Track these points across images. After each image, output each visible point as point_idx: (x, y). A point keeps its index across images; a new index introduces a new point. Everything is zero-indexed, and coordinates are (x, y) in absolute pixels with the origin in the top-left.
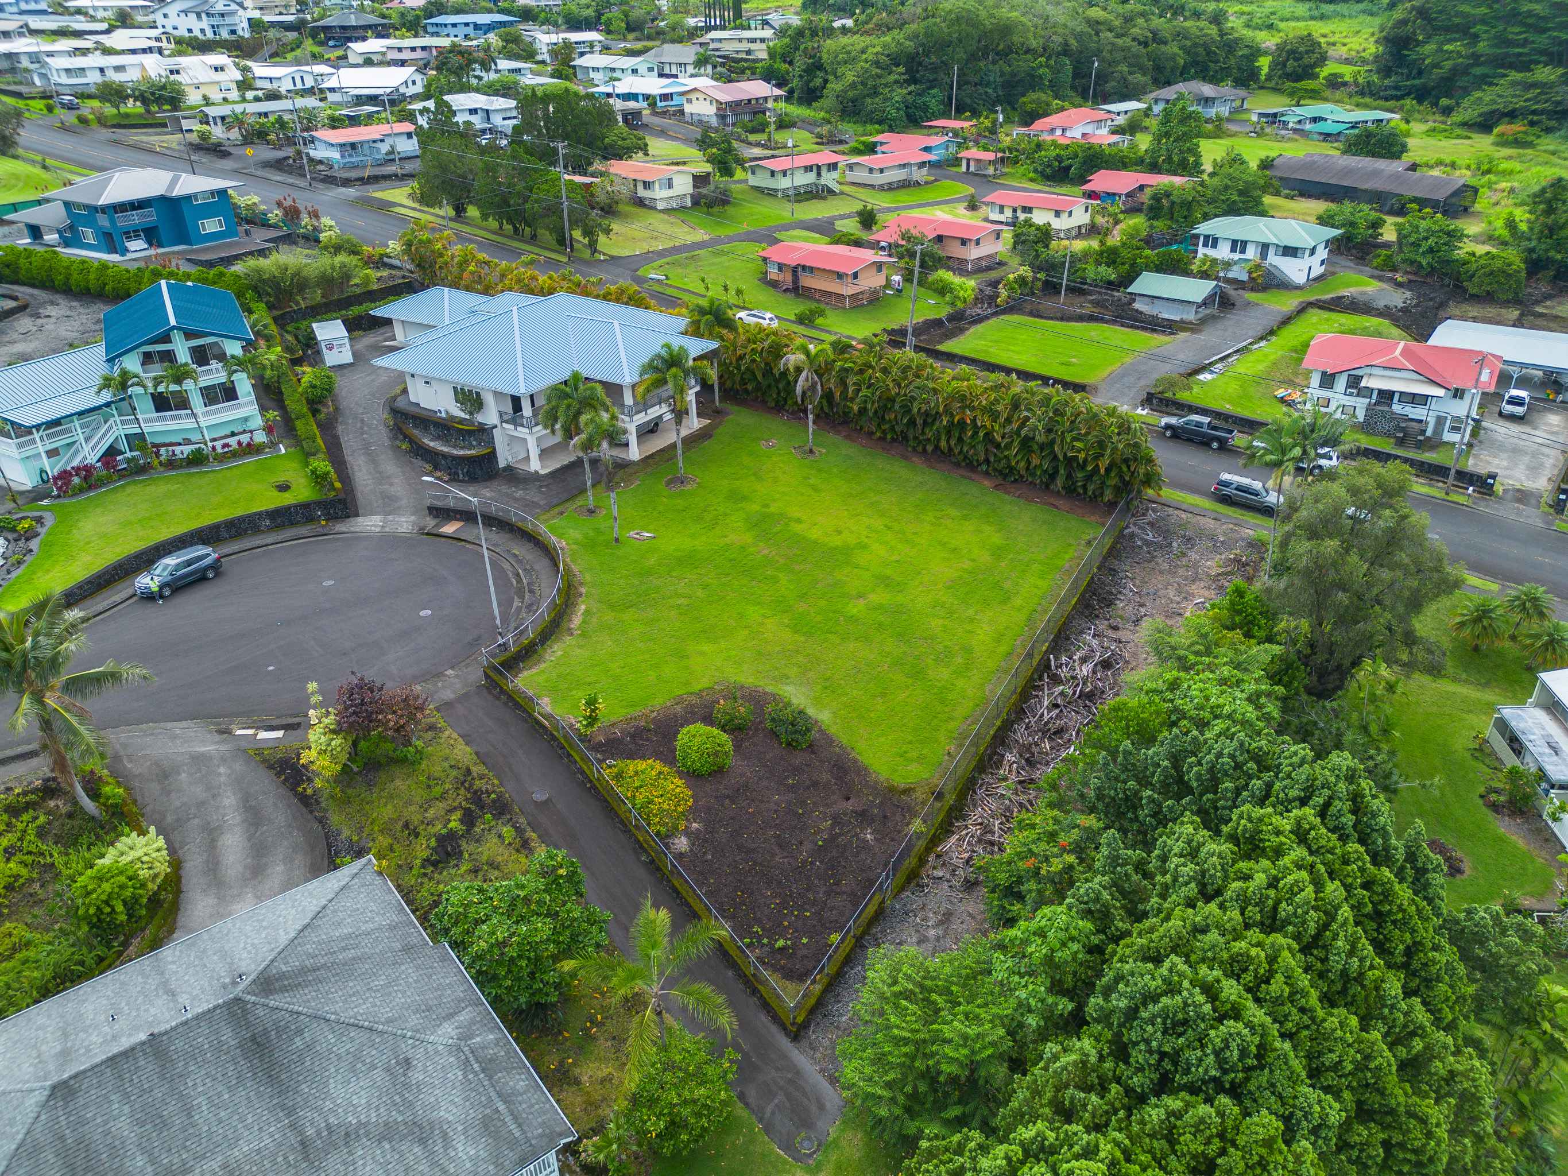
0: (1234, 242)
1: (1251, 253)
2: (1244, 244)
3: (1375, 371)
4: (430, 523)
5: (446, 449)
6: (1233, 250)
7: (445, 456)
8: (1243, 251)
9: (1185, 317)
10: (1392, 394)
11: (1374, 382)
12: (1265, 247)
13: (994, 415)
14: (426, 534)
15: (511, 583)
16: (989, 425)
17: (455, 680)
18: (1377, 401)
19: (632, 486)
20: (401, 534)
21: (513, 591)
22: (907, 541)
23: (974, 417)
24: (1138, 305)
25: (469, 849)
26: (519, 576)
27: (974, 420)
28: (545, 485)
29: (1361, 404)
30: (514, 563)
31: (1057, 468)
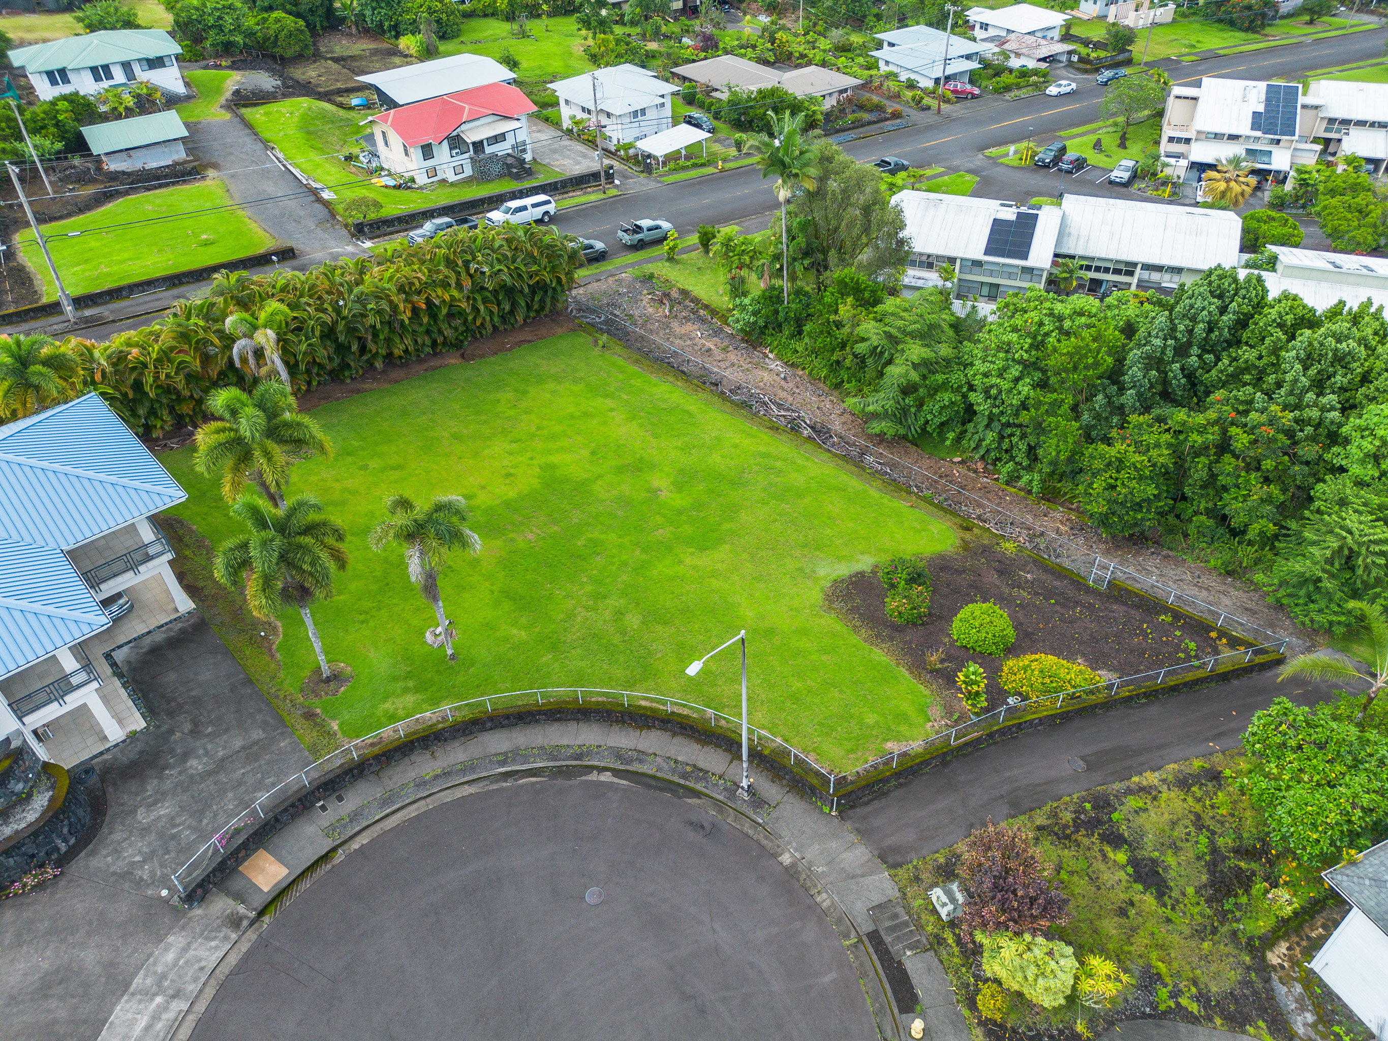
0: (94, 70)
1: (119, 77)
2: (106, 68)
3: (463, 127)
4: (220, 905)
6: (97, 78)
7: (9, 849)
8: (109, 76)
9: (174, 160)
10: (481, 142)
11: (472, 134)
12: (126, 66)
13: (445, 285)
14: (261, 913)
15: (533, 784)
16: (447, 297)
17: (814, 851)
18: (476, 152)
19: (279, 624)
20: (233, 960)
21: (559, 782)
22: (554, 437)
23: (427, 298)
24: (113, 166)
25: (1149, 850)
26: (517, 772)
27: (429, 302)
28: (187, 727)
29: (465, 159)
30: (466, 779)
31: (514, 305)
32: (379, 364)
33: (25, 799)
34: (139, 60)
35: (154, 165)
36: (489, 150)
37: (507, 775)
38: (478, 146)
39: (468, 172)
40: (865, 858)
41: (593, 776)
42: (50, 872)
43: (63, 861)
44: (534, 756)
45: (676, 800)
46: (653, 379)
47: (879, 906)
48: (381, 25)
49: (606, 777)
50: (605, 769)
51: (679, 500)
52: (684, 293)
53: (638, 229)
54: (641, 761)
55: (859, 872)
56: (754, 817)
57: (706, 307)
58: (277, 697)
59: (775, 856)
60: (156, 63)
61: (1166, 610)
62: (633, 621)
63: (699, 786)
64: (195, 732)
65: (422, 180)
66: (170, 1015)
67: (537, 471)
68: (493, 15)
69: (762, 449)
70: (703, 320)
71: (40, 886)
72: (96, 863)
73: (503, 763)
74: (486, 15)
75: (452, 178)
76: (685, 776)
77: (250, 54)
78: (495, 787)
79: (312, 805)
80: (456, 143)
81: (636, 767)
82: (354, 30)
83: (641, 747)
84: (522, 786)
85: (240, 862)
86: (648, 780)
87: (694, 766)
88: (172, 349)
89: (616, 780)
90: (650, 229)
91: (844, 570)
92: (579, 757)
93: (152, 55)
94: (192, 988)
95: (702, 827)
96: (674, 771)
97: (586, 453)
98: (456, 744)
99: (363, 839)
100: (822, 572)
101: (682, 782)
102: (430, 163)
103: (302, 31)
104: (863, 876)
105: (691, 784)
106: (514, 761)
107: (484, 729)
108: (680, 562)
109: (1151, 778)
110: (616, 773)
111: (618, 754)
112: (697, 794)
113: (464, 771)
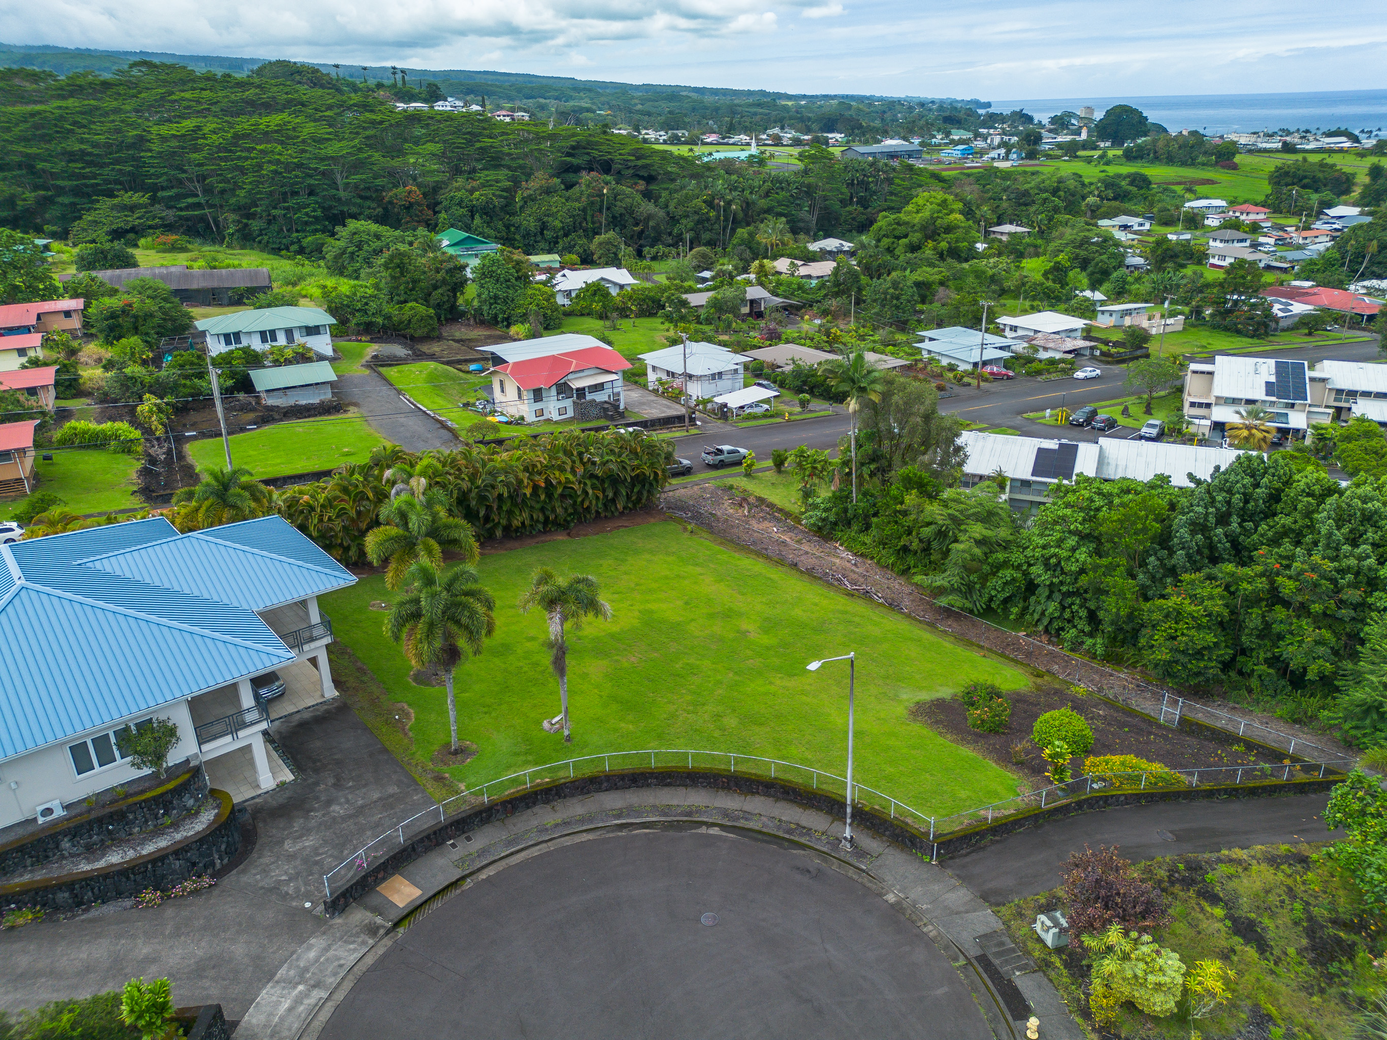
0: (263, 334)
1: (282, 340)
2: (273, 333)
3: (570, 377)
4: (359, 916)
5: (163, 843)
6: (264, 340)
7: (179, 851)
8: (274, 339)
9: (322, 397)
10: (584, 389)
11: (576, 384)
12: (289, 332)
13: (562, 469)
14: (397, 925)
15: (646, 834)
16: (563, 479)
17: (916, 893)
18: (578, 398)
19: (412, 711)
20: (370, 960)
21: (671, 833)
22: (651, 591)
23: (546, 479)
24: (270, 401)
25: (1246, 909)
26: (632, 824)
27: (547, 481)
28: (331, 781)
29: (568, 403)
30: (584, 828)
31: (617, 493)
32: (499, 533)
33: (193, 814)
34: (300, 327)
35: (303, 402)
36: (589, 397)
37: (622, 827)
38: (581, 392)
39: (570, 413)
40: (968, 898)
41: (703, 830)
42: (206, 881)
43: (219, 874)
44: (647, 812)
45: (782, 851)
46: (736, 555)
47: (985, 936)
48: (496, 316)
49: (715, 831)
50: (714, 825)
51: (766, 640)
52: (761, 500)
53: (721, 451)
54: (746, 819)
55: (962, 909)
56: (857, 864)
57: (781, 510)
58: (409, 764)
59: (880, 895)
60: (312, 331)
61: (1237, 740)
62: (731, 722)
63: (803, 840)
64: (338, 785)
65: (530, 418)
66: (311, 1001)
67: (636, 614)
68: (588, 314)
69: (839, 607)
70: (778, 520)
71: (196, 892)
72: (245, 879)
73: (619, 816)
74: (582, 315)
75: (555, 417)
76: (790, 831)
77: (385, 333)
78: (611, 835)
79: (444, 842)
80: (563, 389)
81: (742, 823)
82: (472, 322)
83: (745, 808)
84: (637, 835)
85: (378, 881)
86: (755, 835)
87: (798, 825)
88: (335, 498)
89: (724, 834)
90: (729, 452)
91: (925, 696)
92: (689, 814)
93: (311, 324)
94: (332, 981)
95: (808, 871)
96: (779, 828)
97: (680, 603)
98: (574, 800)
99: (491, 871)
100: (904, 697)
101: (787, 836)
102: (539, 406)
103: (431, 317)
104: (967, 912)
105: (796, 839)
106: (628, 816)
107: (600, 790)
108: (771, 683)
109: (1238, 853)
110: (723, 827)
111: (725, 813)
112: (803, 847)
113: (582, 821)
